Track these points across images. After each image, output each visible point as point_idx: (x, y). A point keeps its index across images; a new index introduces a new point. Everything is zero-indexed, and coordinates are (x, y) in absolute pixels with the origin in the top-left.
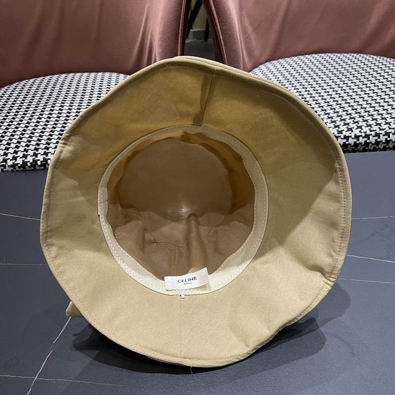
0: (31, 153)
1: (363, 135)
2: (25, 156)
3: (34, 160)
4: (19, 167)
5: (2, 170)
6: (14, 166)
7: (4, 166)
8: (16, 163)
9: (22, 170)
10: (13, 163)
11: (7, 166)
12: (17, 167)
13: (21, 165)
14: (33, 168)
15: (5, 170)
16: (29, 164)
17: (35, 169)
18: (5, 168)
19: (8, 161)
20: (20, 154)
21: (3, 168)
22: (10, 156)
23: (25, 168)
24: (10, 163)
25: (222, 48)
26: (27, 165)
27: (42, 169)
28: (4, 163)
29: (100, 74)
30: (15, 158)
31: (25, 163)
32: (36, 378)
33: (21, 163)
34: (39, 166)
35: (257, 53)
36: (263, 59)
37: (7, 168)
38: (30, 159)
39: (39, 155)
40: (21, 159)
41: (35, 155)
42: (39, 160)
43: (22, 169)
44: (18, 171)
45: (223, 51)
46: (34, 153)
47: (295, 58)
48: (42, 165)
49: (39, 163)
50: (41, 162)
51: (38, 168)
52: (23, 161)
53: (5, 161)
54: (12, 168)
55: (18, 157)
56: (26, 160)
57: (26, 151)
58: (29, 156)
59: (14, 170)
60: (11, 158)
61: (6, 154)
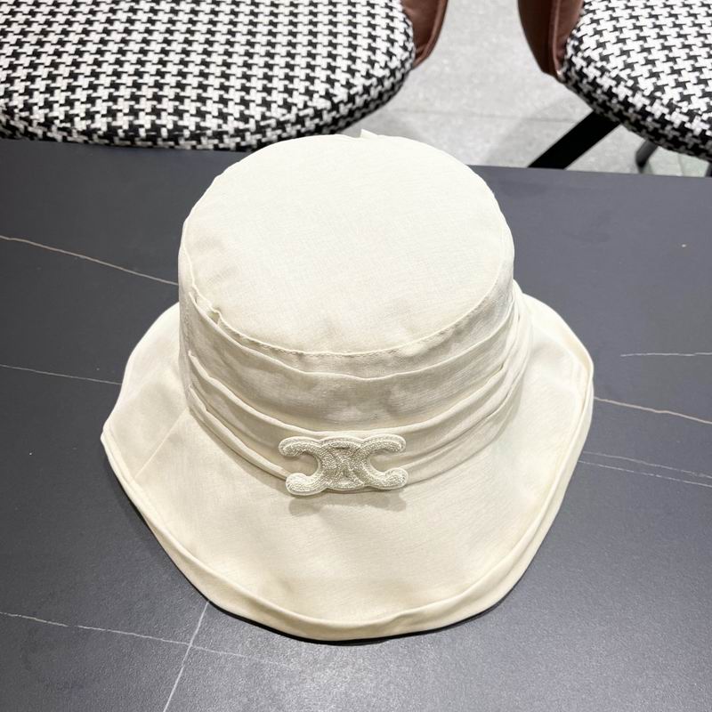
0: (123, 105)
2: (112, 113)
3: (131, 125)
4: (100, 137)
5: (64, 139)
6: (89, 132)
7: (70, 133)
8: (93, 126)
9: (106, 144)
10: (88, 126)
11: (74, 131)
12: (95, 137)
13: (104, 133)
14: (128, 143)
15: (69, 139)
16: (120, 132)
17: (133, 146)
18: (71, 136)
19: (77, 120)
20: (101, 107)
21: (65, 134)
22: (80, 109)
23: (112, 140)
24: (81, 125)
26: (117, 135)
27: (149, 147)
28: (68, 125)
30: (90, 116)
31: (112, 131)
32: (190, 645)
33: (104, 128)
34: (143, 140)
37: (75, 136)
38: (123, 122)
39: (141, 114)
40: (105, 120)
41: (134, 112)
42: (142, 126)
43: (106, 141)
44: (96, 144)
46: (131, 108)
48: (148, 138)
49: (142, 133)
50: (147, 131)
51: (139, 143)
52: (109, 124)
53: (69, 118)
54: (86, 138)
55: (98, 112)
56: (114, 124)
57: (113, 99)
58: (120, 115)
59: (90, 142)
60: (83, 115)
61: (70, 103)
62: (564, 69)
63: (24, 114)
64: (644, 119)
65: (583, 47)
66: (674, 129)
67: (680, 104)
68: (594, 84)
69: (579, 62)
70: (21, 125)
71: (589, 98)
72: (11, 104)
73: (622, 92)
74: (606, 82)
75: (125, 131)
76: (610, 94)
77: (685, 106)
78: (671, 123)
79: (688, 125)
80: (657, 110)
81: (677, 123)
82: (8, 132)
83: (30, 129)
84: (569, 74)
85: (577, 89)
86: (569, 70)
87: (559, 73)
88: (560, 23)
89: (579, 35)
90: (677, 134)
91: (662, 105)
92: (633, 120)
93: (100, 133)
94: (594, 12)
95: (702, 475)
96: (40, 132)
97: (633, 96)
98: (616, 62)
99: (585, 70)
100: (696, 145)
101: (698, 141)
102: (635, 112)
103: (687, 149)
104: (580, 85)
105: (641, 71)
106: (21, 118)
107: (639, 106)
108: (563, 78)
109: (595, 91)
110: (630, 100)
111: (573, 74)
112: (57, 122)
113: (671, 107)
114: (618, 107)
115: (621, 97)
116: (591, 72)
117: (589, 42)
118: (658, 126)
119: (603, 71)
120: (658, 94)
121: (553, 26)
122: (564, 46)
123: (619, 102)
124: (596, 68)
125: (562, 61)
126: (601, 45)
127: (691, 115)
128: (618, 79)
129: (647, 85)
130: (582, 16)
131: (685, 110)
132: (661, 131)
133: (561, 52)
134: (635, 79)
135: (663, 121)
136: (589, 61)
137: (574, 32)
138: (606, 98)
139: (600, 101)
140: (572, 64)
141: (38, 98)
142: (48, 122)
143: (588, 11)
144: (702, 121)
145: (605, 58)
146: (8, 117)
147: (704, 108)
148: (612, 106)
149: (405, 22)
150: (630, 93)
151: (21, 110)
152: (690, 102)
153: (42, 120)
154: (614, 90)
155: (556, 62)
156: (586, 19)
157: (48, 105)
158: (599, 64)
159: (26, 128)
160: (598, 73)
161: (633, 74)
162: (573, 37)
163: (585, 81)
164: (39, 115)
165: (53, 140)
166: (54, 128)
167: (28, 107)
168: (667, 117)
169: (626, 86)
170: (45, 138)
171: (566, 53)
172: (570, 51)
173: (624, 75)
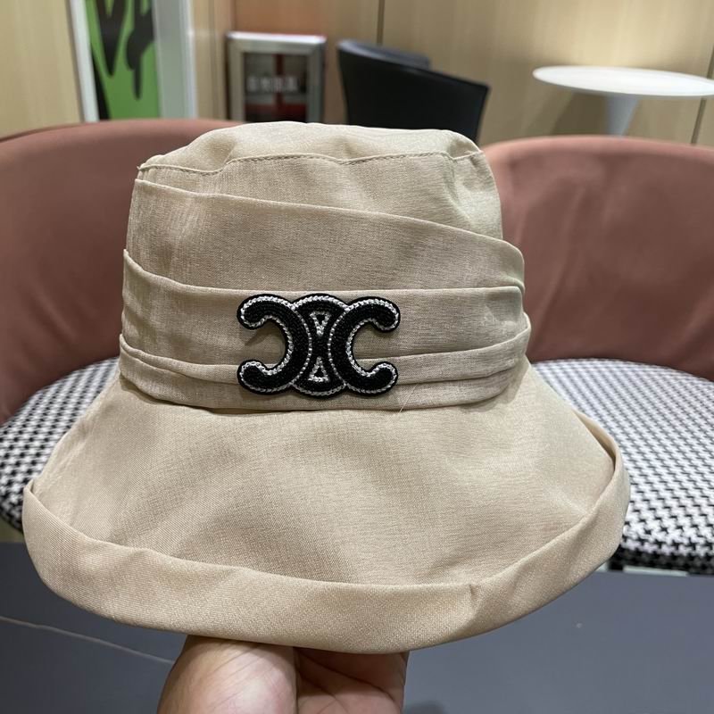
1: (686, 542)
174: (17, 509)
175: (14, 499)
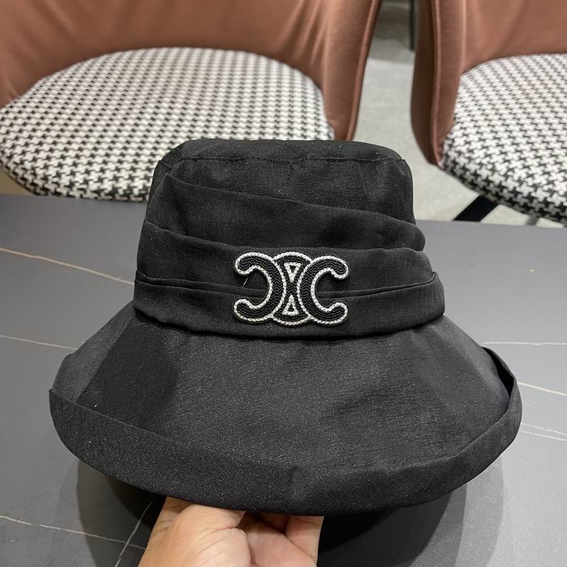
0: (124, 174)
2: (116, 179)
3: (128, 186)
4: (106, 195)
5: (81, 196)
6: (98, 192)
8: (102, 187)
9: (110, 200)
10: (99, 187)
11: (88, 191)
12: (102, 194)
13: (109, 192)
14: (125, 198)
15: (85, 196)
16: (121, 192)
17: (129, 201)
19: (91, 183)
20: (109, 175)
21: (82, 192)
22: (94, 176)
23: (114, 197)
24: (93, 186)
25: (437, 38)
26: (118, 193)
28: (84, 186)
29: (230, 54)
30: (101, 180)
31: (114, 191)
32: (127, 543)
33: (110, 189)
34: (136, 196)
35: (479, 44)
36: (486, 55)
38: (123, 185)
39: (137, 180)
40: (111, 183)
41: (131, 178)
42: (136, 187)
43: (110, 197)
44: (103, 200)
45: (437, 42)
46: (130, 175)
47: (538, 58)
48: (140, 195)
49: (136, 192)
50: (140, 190)
51: (133, 199)
52: (113, 186)
53: (86, 182)
54: (96, 195)
55: (106, 178)
56: (117, 185)
57: (118, 170)
58: (121, 180)
59: (99, 198)
60: (96, 180)
61: (88, 172)
62: (443, 160)
63: (55, 180)
64: (502, 191)
65: (455, 144)
66: (524, 197)
67: (527, 180)
68: (464, 169)
69: (453, 154)
70: (51, 187)
71: (462, 179)
72: (48, 173)
73: (484, 173)
74: (472, 167)
75: (124, 191)
76: (476, 175)
77: (530, 181)
78: (521, 193)
79: (533, 194)
80: (511, 184)
81: (525, 194)
82: (43, 193)
83: (58, 190)
84: (447, 164)
85: (453, 173)
86: (446, 161)
87: (440, 164)
88: (438, 129)
89: (452, 137)
90: (526, 201)
91: (514, 180)
92: (494, 192)
93: (107, 192)
94: (462, 123)
95: (550, 430)
96: (64, 191)
97: (493, 174)
98: (479, 154)
99: (457, 160)
100: (541, 209)
101: (543, 206)
102: (495, 186)
103: (535, 212)
104: (455, 171)
105: (497, 159)
106: (53, 183)
107: (497, 182)
108: (443, 167)
109: (465, 173)
110: (490, 178)
111: (449, 163)
112: (77, 185)
113: (520, 182)
114: (482, 184)
115: (484, 177)
116: (462, 161)
117: (460, 141)
118: (512, 195)
119: (470, 159)
120: (510, 173)
121: (432, 131)
122: (442, 145)
123: (483, 180)
124: (465, 158)
125: (441, 155)
126: (467, 143)
127: (535, 187)
128: (481, 164)
129: (502, 168)
130: (453, 125)
131: (531, 184)
132: (514, 200)
133: (440, 149)
134: (493, 164)
135: (515, 193)
136: (460, 153)
137: (449, 136)
138: (473, 177)
139: (469, 180)
140: (447, 156)
141: (67, 170)
142: (71, 185)
143: (459, 122)
144: (544, 191)
145: (471, 151)
146: (44, 182)
147: (544, 182)
148: (478, 184)
149: (328, 128)
150: (490, 173)
151: (54, 177)
152: (534, 178)
153: (68, 184)
154: (479, 172)
155: (437, 157)
156: (457, 127)
157: (73, 173)
158: (467, 155)
159: (55, 189)
160: (466, 161)
161: (492, 161)
162: (447, 138)
163: (457, 167)
164: (65, 180)
165: (73, 197)
166: (75, 189)
167: (58, 175)
168: (518, 189)
169: (487, 169)
170: (68, 196)
171: (443, 149)
172: (446, 148)
173: (485, 161)
174: (20, 166)
175: (17, 159)
